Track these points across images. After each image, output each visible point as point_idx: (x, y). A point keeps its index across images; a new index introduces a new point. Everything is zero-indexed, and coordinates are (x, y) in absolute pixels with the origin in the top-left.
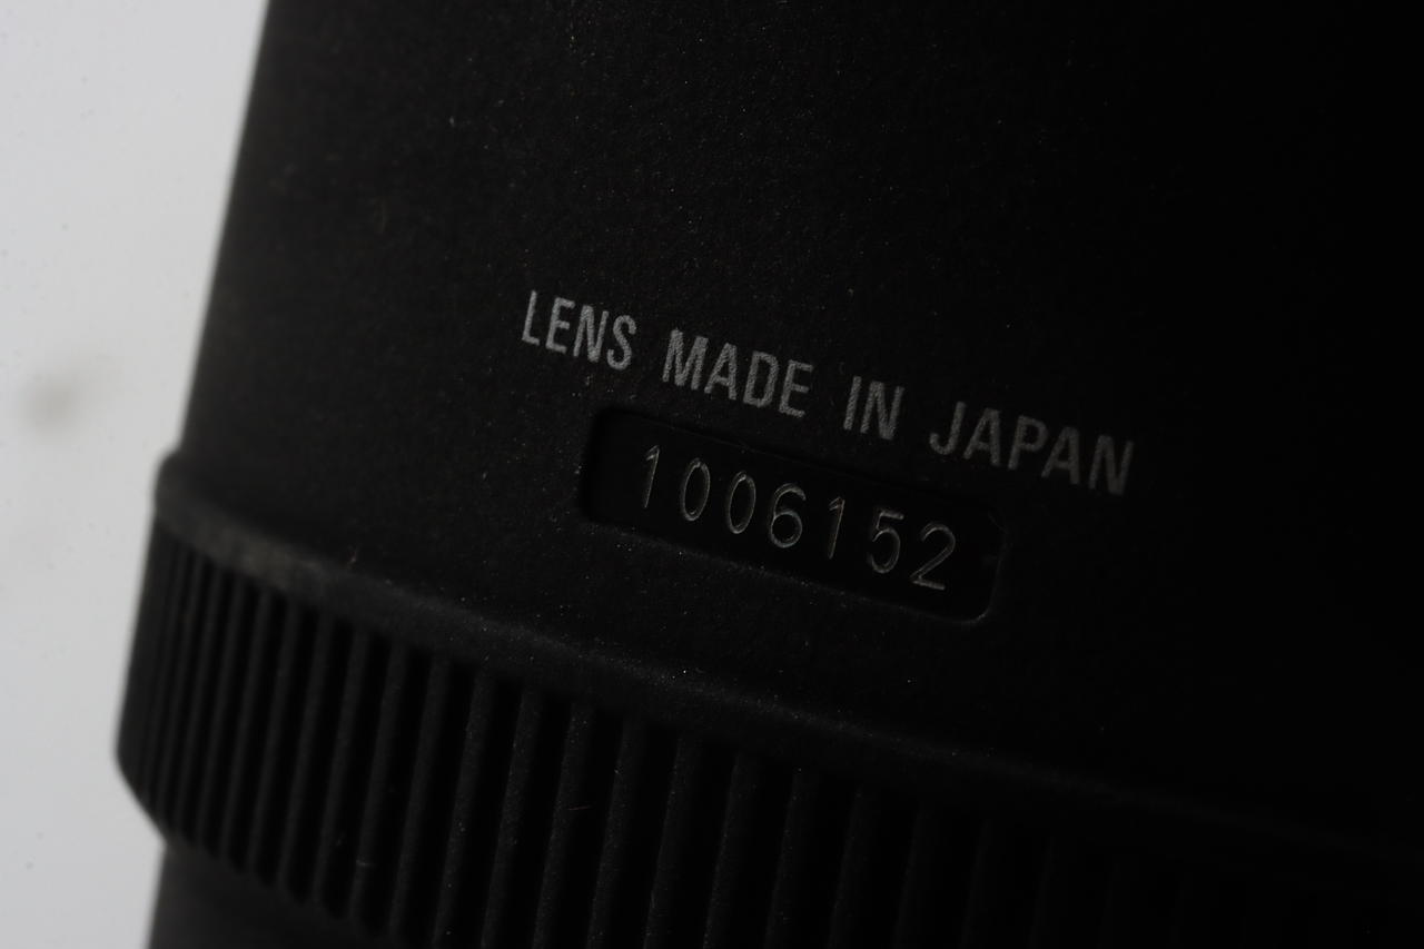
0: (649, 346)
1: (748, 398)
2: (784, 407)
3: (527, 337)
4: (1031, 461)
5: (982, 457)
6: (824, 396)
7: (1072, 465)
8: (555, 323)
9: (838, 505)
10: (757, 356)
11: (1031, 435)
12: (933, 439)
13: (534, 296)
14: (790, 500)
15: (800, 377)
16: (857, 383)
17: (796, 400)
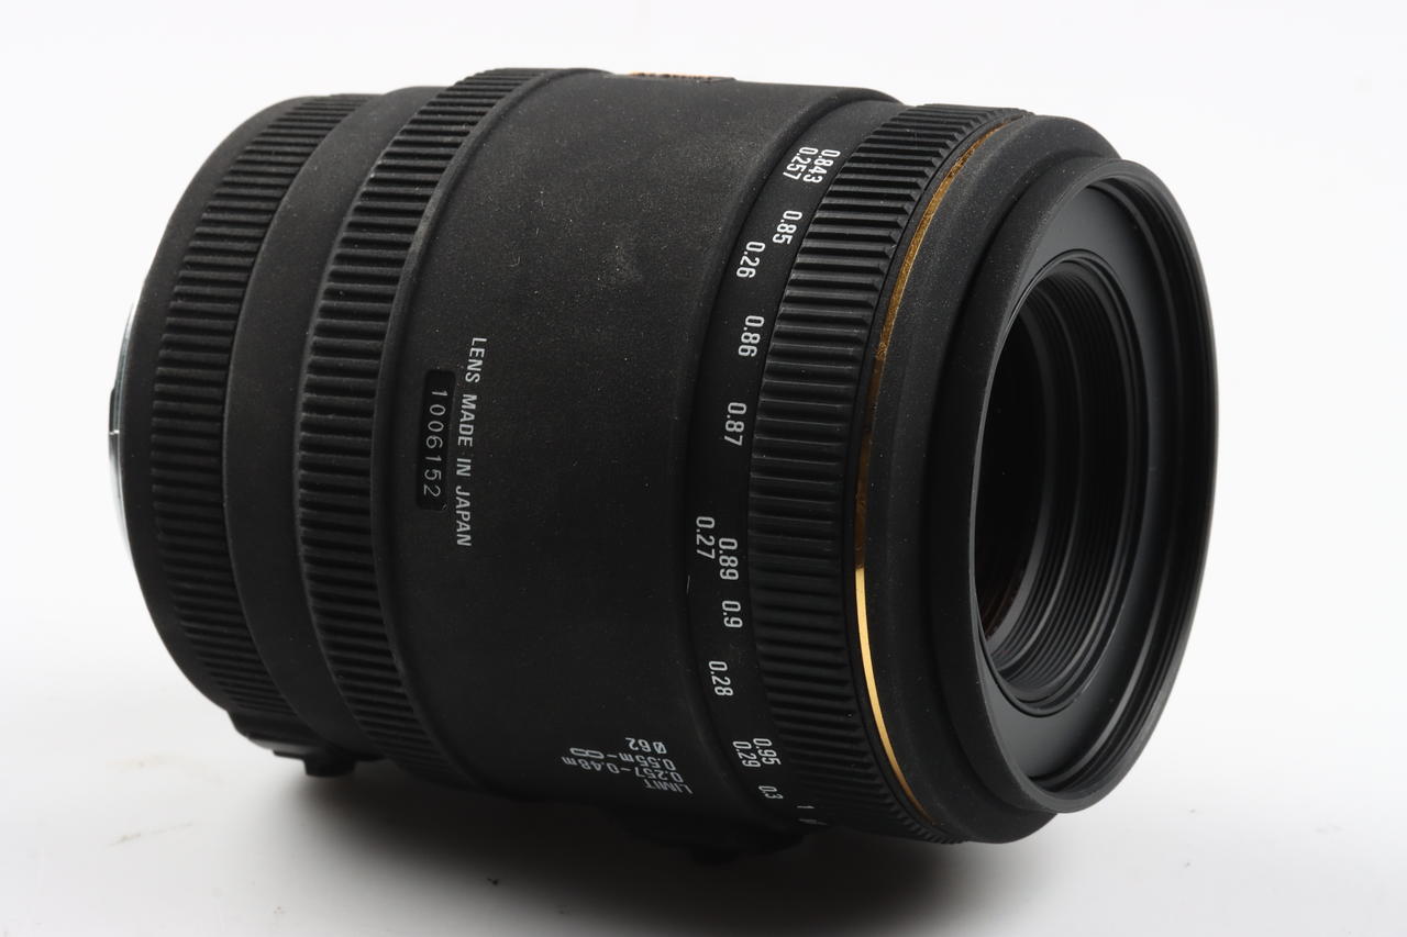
0: (472, 388)
1: (461, 426)
2: (460, 438)
3: (475, 339)
4: (459, 517)
5: (458, 502)
6: (465, 451)
7: (460, 530)
8: (478, 350)
9: (439, 459)
10: (472, 427)
11: (466, 516)
12: (459, 487)
13: (485, 340)
14: (438, 442)
15: (468, 442)
16: (469, 461)
17: (462, 441)
